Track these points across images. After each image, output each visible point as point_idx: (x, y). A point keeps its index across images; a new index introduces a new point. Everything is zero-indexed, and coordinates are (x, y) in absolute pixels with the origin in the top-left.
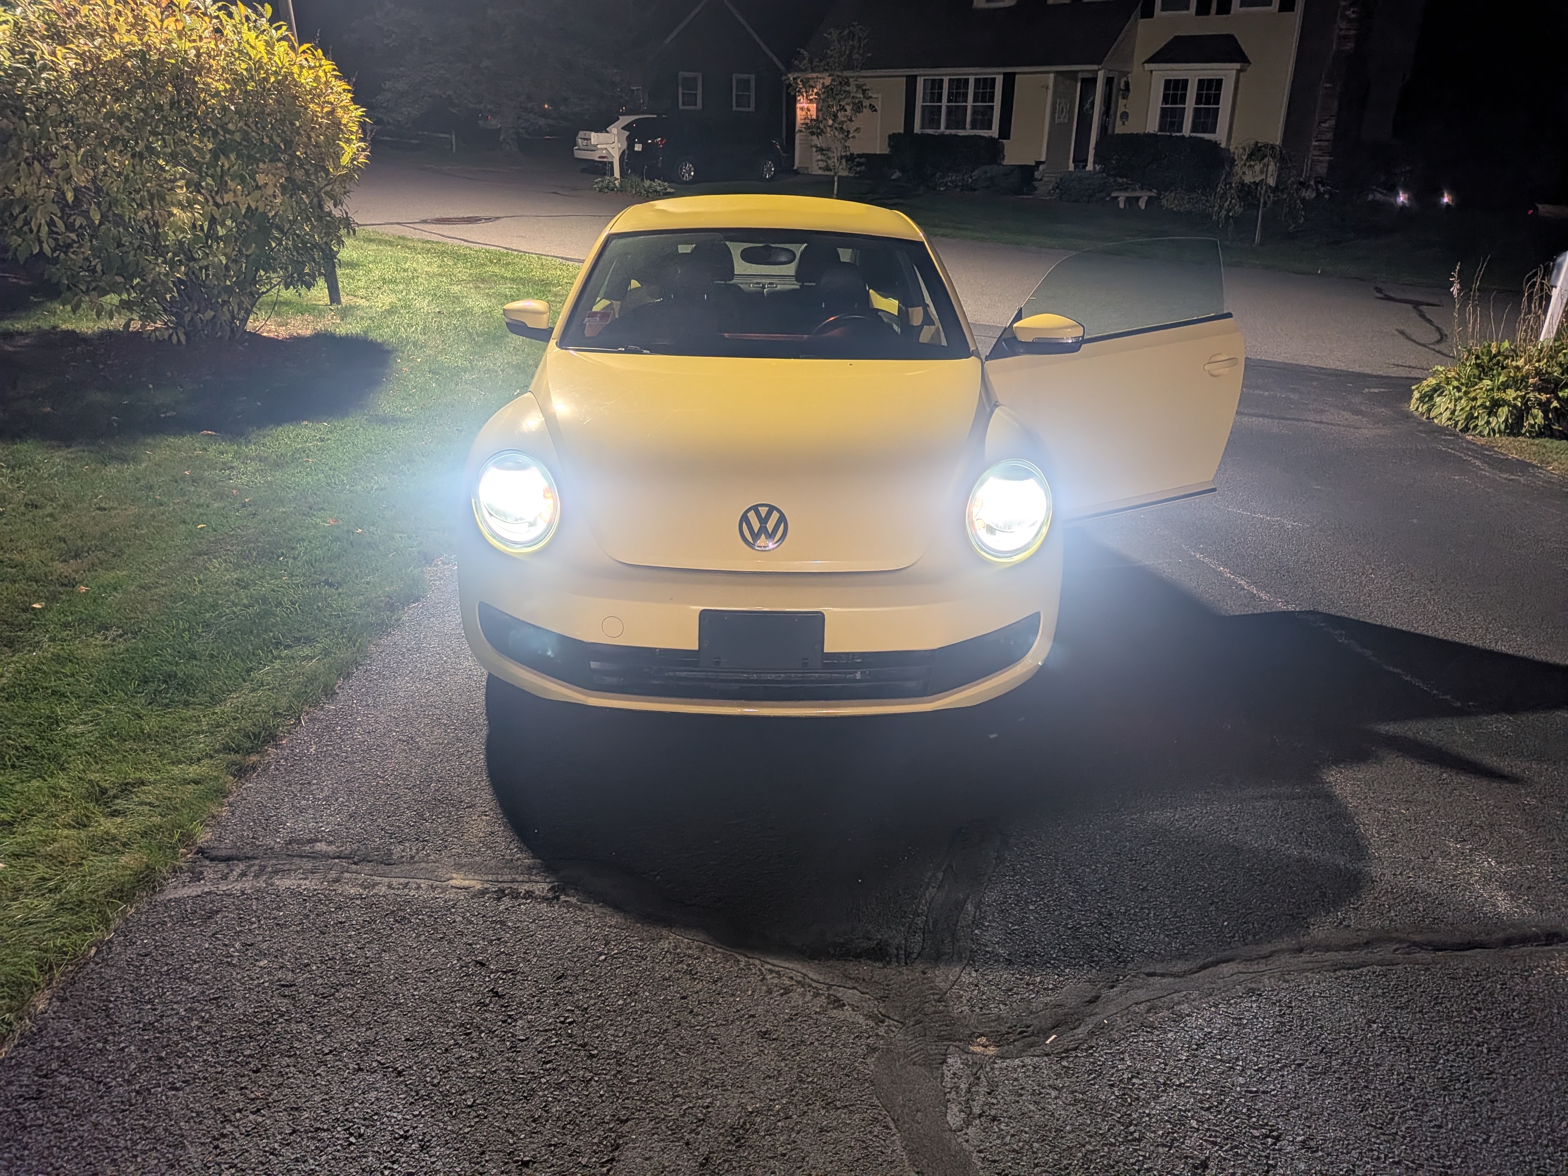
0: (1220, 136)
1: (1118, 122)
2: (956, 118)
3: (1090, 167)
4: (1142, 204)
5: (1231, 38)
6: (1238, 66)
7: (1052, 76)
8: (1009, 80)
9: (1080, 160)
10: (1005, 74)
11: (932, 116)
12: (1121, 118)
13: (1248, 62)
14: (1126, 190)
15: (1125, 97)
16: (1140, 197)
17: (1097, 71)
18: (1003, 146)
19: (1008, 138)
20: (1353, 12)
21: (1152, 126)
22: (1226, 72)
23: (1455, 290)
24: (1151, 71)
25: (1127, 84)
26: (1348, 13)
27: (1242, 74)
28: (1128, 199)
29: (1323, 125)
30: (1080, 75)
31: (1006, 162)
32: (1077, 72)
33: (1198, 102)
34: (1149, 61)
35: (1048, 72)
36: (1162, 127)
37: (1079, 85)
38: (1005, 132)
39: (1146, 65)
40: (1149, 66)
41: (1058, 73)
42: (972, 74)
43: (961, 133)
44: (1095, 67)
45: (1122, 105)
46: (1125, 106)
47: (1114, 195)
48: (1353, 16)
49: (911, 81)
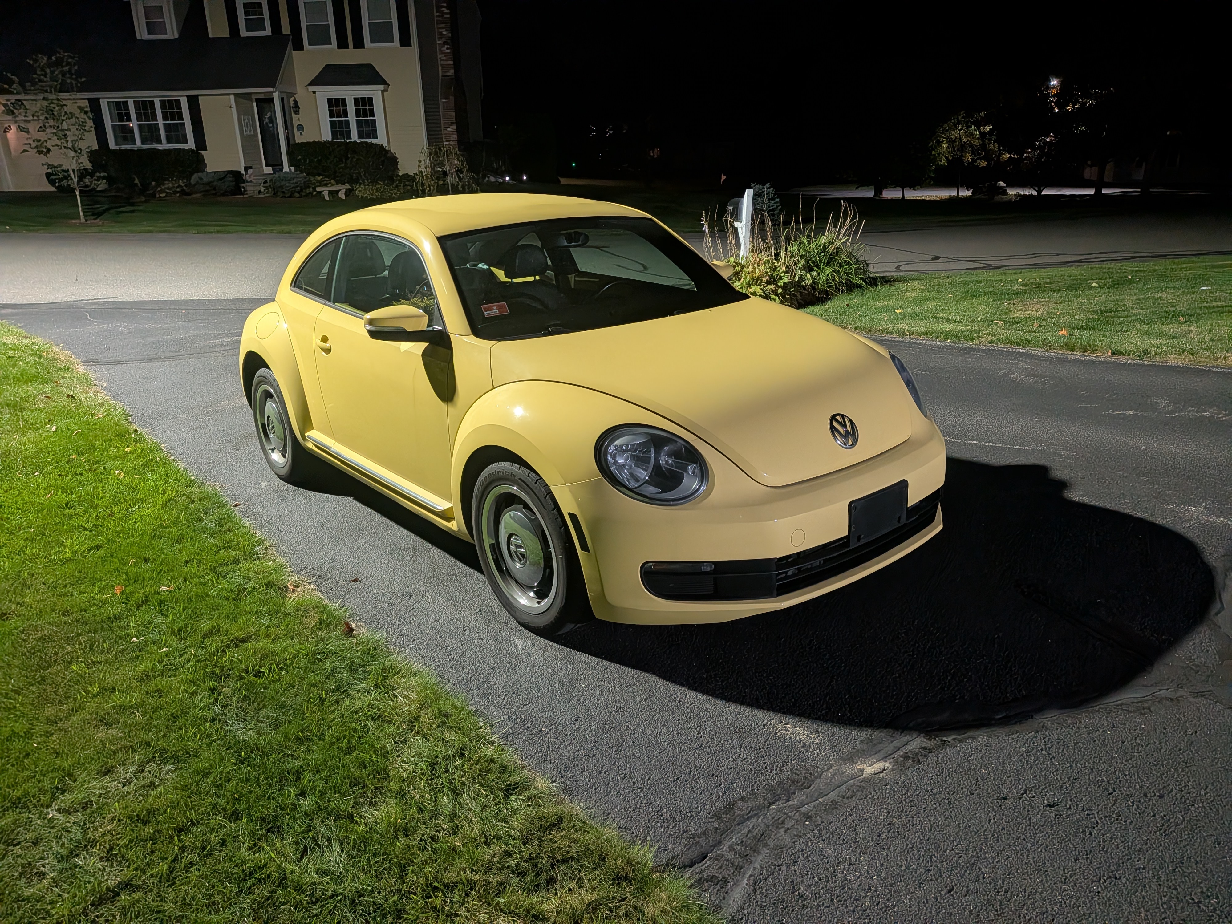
0: (381, 139)
1: (297, 134)
2: (150, 134)
3: (286, 169)
4: (342, 195)
5: (370, 67)
6: (382, 87)
7: (232, 97)
8: (193, 102)
9: (277, 165)
10: (188, 97)
11: (125, 134)
12: (298, 129)
13: (389, 85)
14: (326, 185)
15: (297, 112)
16: (339, 190)
17: (272, 92)
18: (203, 156)
19: (205, 149)
20: (447, 49)
21: (326, 135)
22: (373, 91)
23: (706, 228)
24: (314, 92)
25: (296, 102)
26: (443, 49)
27: (385, 93)
28: (331, 193)
29: (448, 129)
30: (254, 97)
31: (209, 169)
32: (251, 94)
33: (358, 115)
34: (311, 84)
35: (229, 94)
36: (334, 134)
37: (255, 104)
38: (201, 143)
39: (310, 87)
40: (312, 88)
41: (236, 95)
42: (157, 97)
43: (160, 147)
44: (270, 90)
45: (296, 120)
46: (299, 119)
47: (318, 189)
48: (448, 51)
49: (95, 104)
